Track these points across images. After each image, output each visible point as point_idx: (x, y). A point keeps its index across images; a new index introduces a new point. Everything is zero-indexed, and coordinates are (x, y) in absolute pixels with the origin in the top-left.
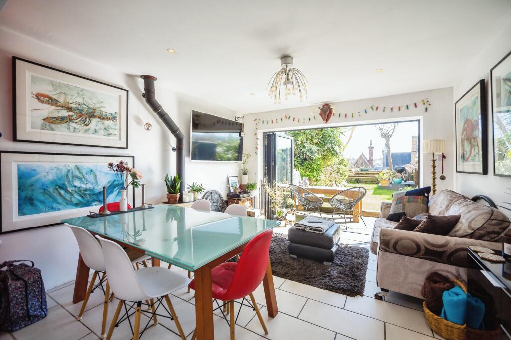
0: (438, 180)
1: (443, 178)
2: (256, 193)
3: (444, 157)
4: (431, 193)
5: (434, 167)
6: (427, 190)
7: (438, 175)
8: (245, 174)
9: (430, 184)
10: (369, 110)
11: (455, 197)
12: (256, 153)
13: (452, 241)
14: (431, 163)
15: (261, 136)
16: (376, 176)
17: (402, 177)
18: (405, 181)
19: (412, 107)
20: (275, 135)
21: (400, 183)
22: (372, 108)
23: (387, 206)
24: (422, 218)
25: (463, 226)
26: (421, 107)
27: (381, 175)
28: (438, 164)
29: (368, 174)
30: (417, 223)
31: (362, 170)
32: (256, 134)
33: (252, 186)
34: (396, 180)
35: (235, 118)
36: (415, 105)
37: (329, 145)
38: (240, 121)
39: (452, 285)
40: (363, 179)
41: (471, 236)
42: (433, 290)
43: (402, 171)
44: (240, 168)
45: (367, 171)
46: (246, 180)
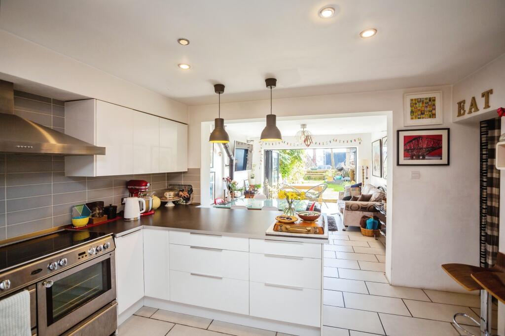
0: (365, 179)
1: (367, 178)
2: (261, 191)
3: (367, 168)
4: (362, 186)
5: (363, 173)
6: (360, 184)
7: (365, 177)
8: (252, 178)
9: (361, 182)
10: (332, 141)
11: (372, 187)
12: (261, 164)
13: (369, 203)
14: (362, 171)
15: (263, 152)
16: (324, 174)
17: (341, 175)
18: (344, 177)
19: (353, 141)
20: (271, 151)
21: (341, 179)
22: (334, 140)
23: (343, 193)
24: (360, 197)
25: (373, 198)
26: (358, 141)
27: (327, 173)
28: (365, 171)
29: (317, 172)
30: (358, 198)
31: (312, 169)
32: (260, 151)
33: (258, 186)
34: (338, 177)
35: (247, 141)
36: (351, 141)
37: (296, 154)
38: (251, 143)
39: (369, 218)
40: (313, 176)
41: (375, 201)
42: (364, 221)
43: (341, 170)
44: (249, 174)
45: (316, 170)
46: (253, 182)
